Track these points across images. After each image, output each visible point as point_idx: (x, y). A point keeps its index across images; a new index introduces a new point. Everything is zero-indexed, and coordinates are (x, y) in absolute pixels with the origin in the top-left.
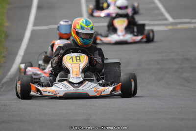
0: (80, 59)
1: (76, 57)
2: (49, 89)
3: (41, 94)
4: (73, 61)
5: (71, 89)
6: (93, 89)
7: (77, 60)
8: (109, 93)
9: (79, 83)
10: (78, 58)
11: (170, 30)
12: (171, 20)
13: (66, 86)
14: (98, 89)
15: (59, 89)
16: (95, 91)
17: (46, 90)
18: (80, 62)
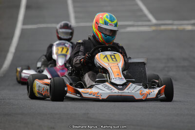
0: (115, 58)
1: (111, 56)
2: (89, 90)
3: (81, 95)
4: (109, 61)
5: (115, 91)
6: (139, 92)
7: (112, 59)
8: (154, 96)
9: (122, 85)
10: (113, 57)
11: (154, 31)
13: (108, 88)
14: (143, 92)
15: (101, 92)
16: (140, 94)
17: (85, 92)
18: (117, 61)
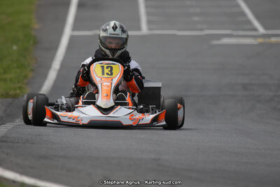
12: (261, 30)
